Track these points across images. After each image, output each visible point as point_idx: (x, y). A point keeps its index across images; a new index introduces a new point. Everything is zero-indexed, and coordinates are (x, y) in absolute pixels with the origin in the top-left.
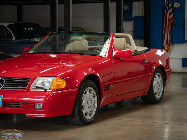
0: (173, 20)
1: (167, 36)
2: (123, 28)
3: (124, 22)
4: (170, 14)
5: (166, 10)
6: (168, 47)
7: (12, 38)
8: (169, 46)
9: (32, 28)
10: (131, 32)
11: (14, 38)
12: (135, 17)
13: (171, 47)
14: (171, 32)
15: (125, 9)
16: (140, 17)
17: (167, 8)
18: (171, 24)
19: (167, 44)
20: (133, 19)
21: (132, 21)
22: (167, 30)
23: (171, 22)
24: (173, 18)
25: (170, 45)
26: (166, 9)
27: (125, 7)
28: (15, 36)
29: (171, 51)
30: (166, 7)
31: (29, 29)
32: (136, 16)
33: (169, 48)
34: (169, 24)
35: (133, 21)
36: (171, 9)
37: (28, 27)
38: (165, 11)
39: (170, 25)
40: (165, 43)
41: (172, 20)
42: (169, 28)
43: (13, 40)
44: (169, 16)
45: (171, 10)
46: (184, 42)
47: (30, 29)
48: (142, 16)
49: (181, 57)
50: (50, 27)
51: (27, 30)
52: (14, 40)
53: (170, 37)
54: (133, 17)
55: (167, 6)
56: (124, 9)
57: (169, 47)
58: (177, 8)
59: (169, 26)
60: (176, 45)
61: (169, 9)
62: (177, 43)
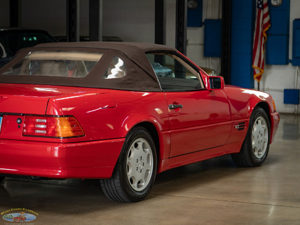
0: (270, 26)
1: (260, 53)
2: (188, 38)
3: (188, 28)
4: (265, 16)
5: (257, 10)
6: (260, 71)
7: (2, 55)
8: (262, 68)
9: (35, 38)
10: (200, 44)
11: (5, 55)
12: (206, 20)
13: (265, 70)
14: (266, 46)
15: (190, 6)
16: (214, 20)
17: (260, 6)
18: (266, 32)
19: (259, 65)
20: (204, 24)
21: (201, 26)
22: (259, 42)
23: (267, 29)
24: (269, 22)
25: (265, 67)
26: (258, 7)
27: (191, 4)
28: (6, 51)
29: (265, 77)
30: (258, 4)
31: (30, 39)
32: (208, 18)
33: (263, 73)
34: (262, 32)
35: (203, 26)
36: (266, 7)
37: (28, 37)
38: (255, 10)
39: (265, 34)
40: (255, 65)
41: (267, 26)
42: (263, 39)
43: (3, 57)
44: (263, 18)
45: (266, 10)
46: (287, 63)
47: (33, 39)
48: (219, 19)
49: (283, 88)
50: (65, 35)
51: (27, 41)
52: (5, 58)
53: (264, 54)
54: (203, 20)
55: (259, 2)
56: (188, 8)
57: (262, 71)
58: (276, 6)
59: (262, 35)
60: (274, 67)
61: (263, 8)
62: (276, 64)
